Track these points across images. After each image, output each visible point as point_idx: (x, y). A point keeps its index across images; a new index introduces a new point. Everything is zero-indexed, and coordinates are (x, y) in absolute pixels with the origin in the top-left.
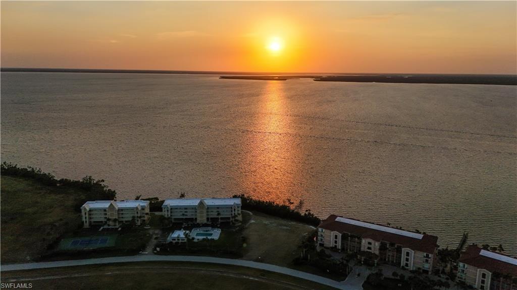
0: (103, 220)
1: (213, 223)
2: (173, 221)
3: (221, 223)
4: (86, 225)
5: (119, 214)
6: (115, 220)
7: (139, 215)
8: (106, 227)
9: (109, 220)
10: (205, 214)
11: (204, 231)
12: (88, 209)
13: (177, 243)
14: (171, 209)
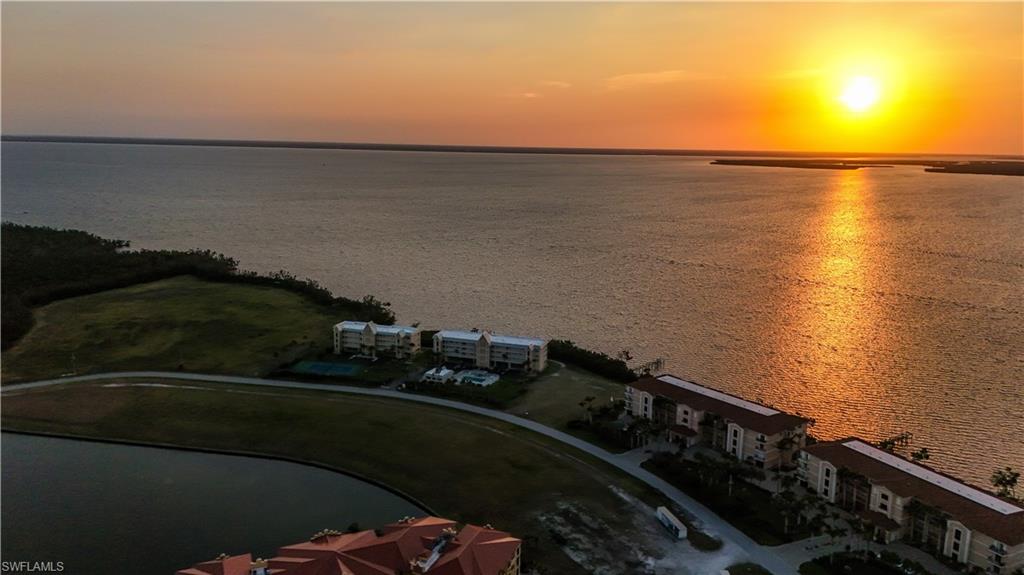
0: (358, 347)
1: (497, 368)
2: (446, 360)
3: (511, 371)
4: (337, 350)
5: (376, 341)
6: (371, 348)
7: (401, 344)
8: (359, 356)
9: (363, 346)
10: (487, 355)
11: (475, 374)
12: (340, 329)
13: (431, 383)
14: (444, 341)
